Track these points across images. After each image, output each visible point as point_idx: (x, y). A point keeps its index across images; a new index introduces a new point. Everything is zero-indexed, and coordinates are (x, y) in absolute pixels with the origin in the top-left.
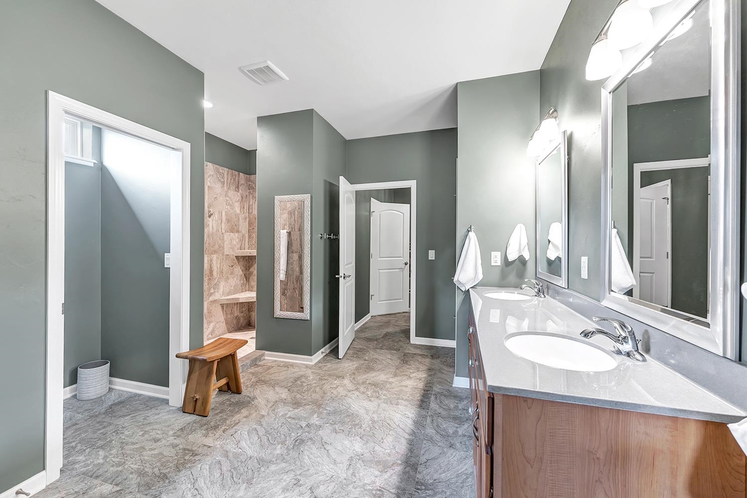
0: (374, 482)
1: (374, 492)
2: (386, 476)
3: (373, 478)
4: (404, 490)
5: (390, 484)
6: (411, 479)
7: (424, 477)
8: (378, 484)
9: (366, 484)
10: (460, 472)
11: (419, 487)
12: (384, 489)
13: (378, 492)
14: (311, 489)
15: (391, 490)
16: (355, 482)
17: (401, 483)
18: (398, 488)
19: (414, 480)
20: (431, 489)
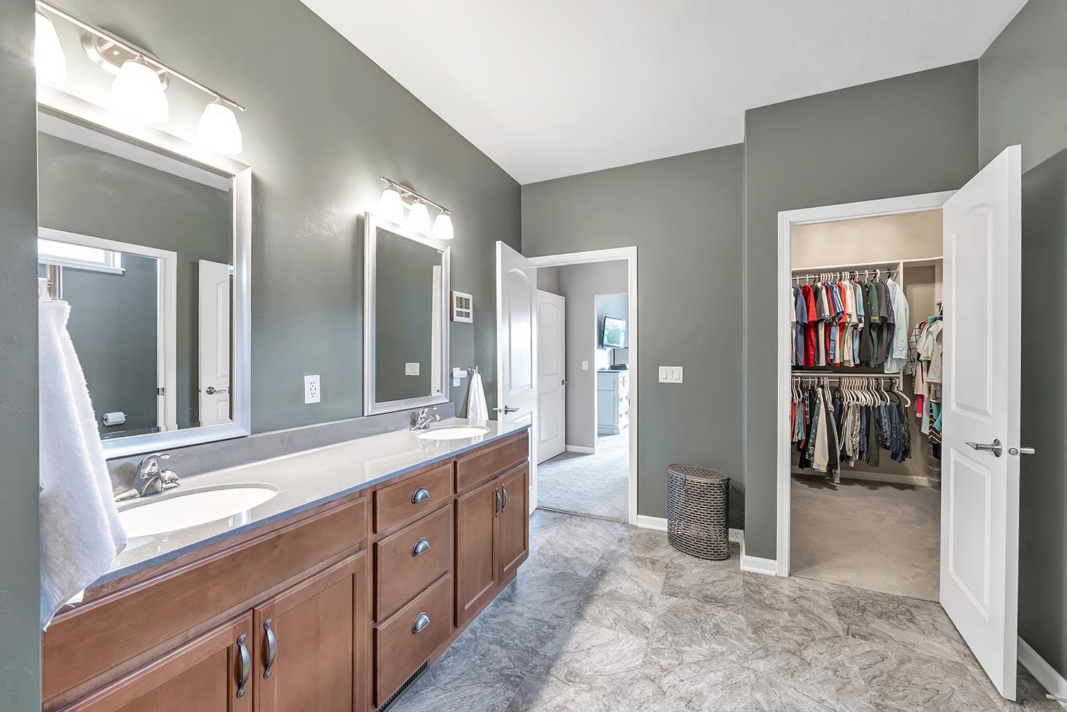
0: (577, 693)
1: (578, 680)
2: (559, 700)
3: (578, 699)
4: (537, 679)
5: (554, 688)
6: (524, 691)
7: (505, 691)
8: (572, 690)
9: (587, 692)
10: (450, 693)
11: (518, 679)
12: (564, 682)
13: (572, 679)
14: (665, 693)
15: (555, 679)
16: (604, 696)
17: (539, 688)
18: (545, 682)
19: (520, 690)
20: (503, 675)
